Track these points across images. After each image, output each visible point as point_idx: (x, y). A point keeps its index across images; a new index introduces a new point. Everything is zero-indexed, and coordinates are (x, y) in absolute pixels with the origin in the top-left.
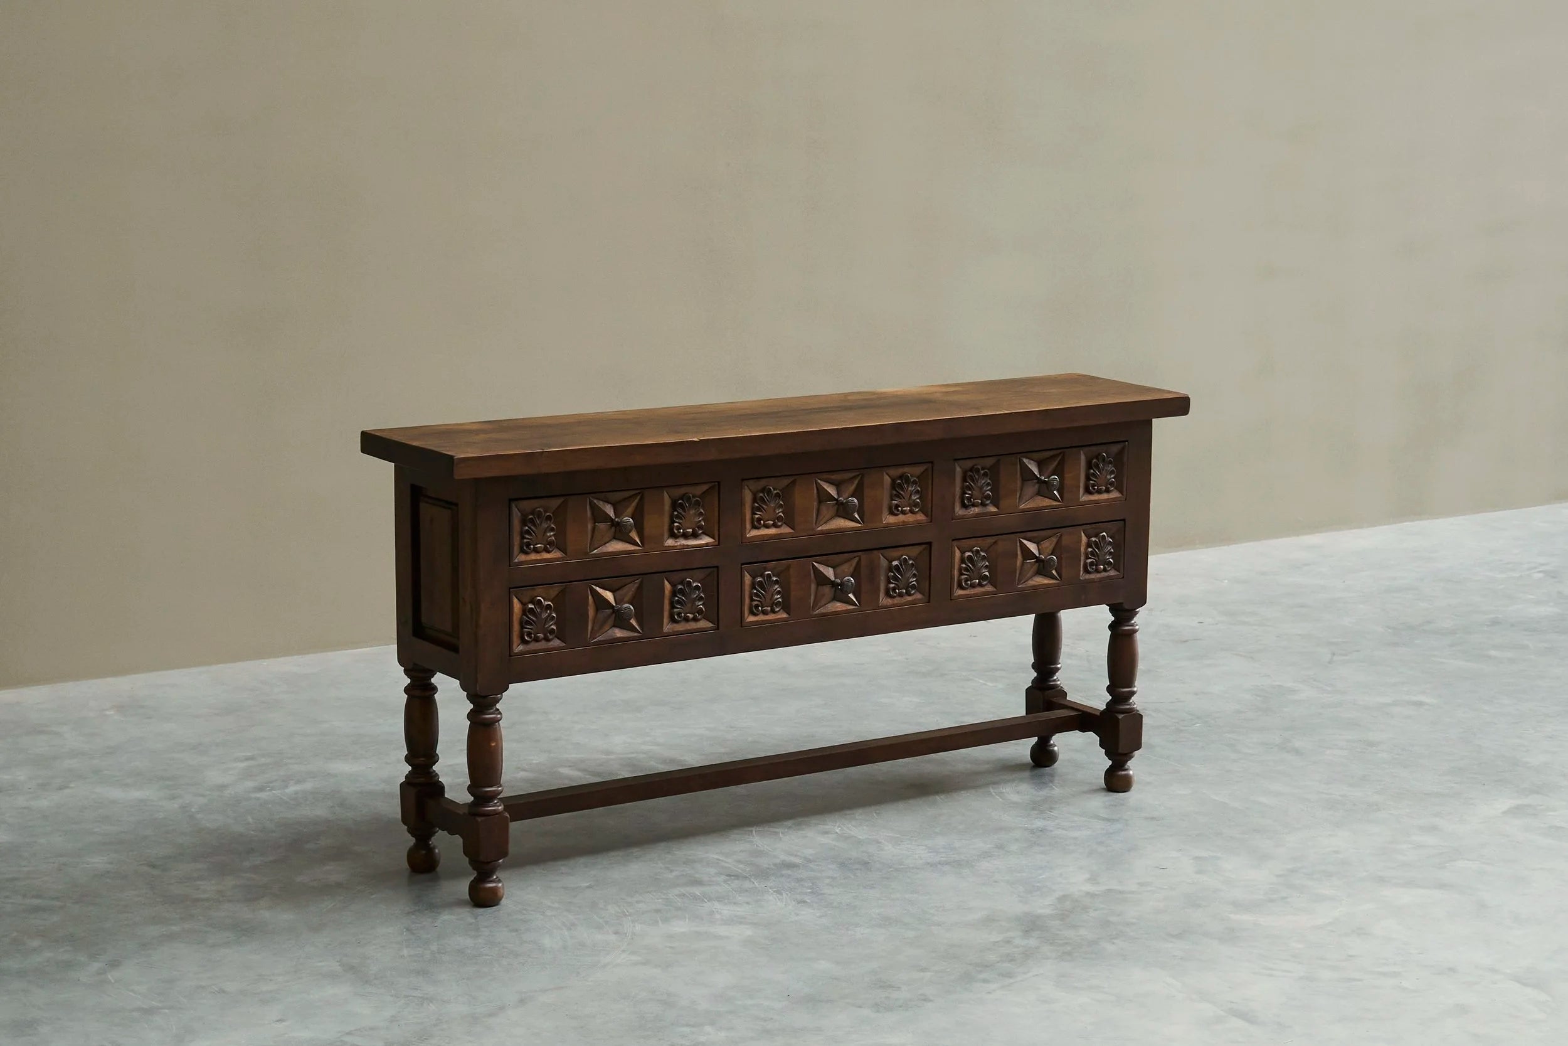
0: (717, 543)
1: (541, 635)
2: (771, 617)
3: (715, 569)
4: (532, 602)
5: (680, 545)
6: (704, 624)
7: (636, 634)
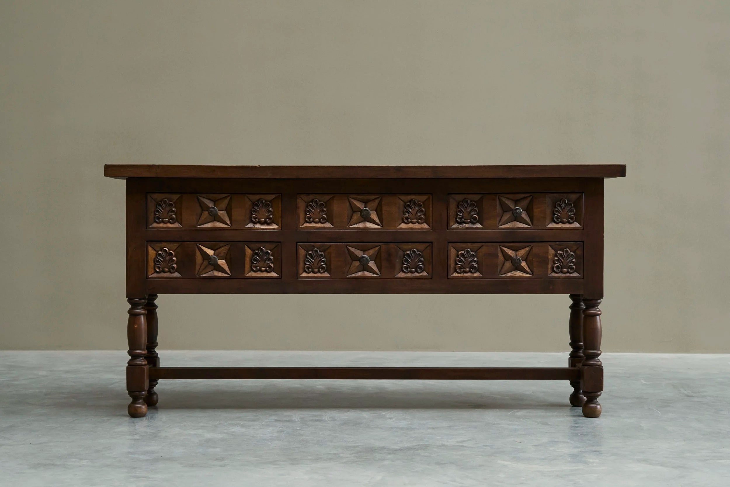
0: (280, 229)
1: (166, 269)
2: (319, 275)
3: (280, 243)
4: (161, 250)
5: (256, 228)
6: (273, 274)
7: (227, 275)
